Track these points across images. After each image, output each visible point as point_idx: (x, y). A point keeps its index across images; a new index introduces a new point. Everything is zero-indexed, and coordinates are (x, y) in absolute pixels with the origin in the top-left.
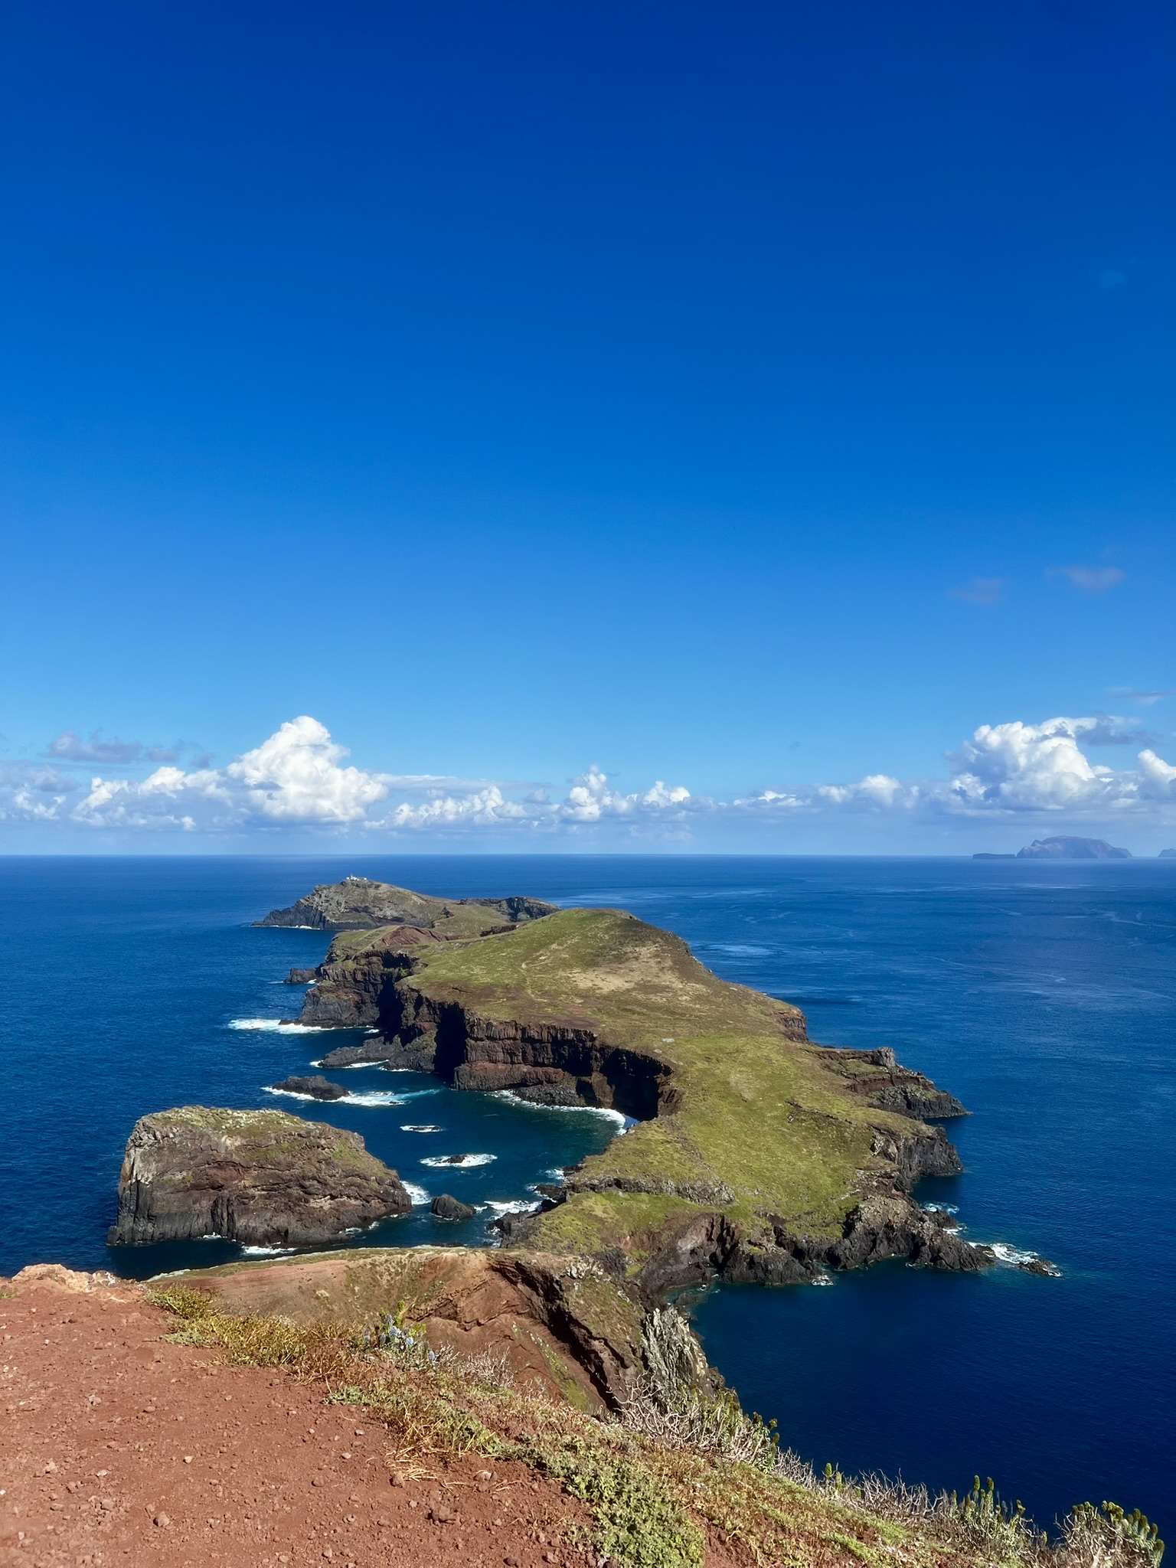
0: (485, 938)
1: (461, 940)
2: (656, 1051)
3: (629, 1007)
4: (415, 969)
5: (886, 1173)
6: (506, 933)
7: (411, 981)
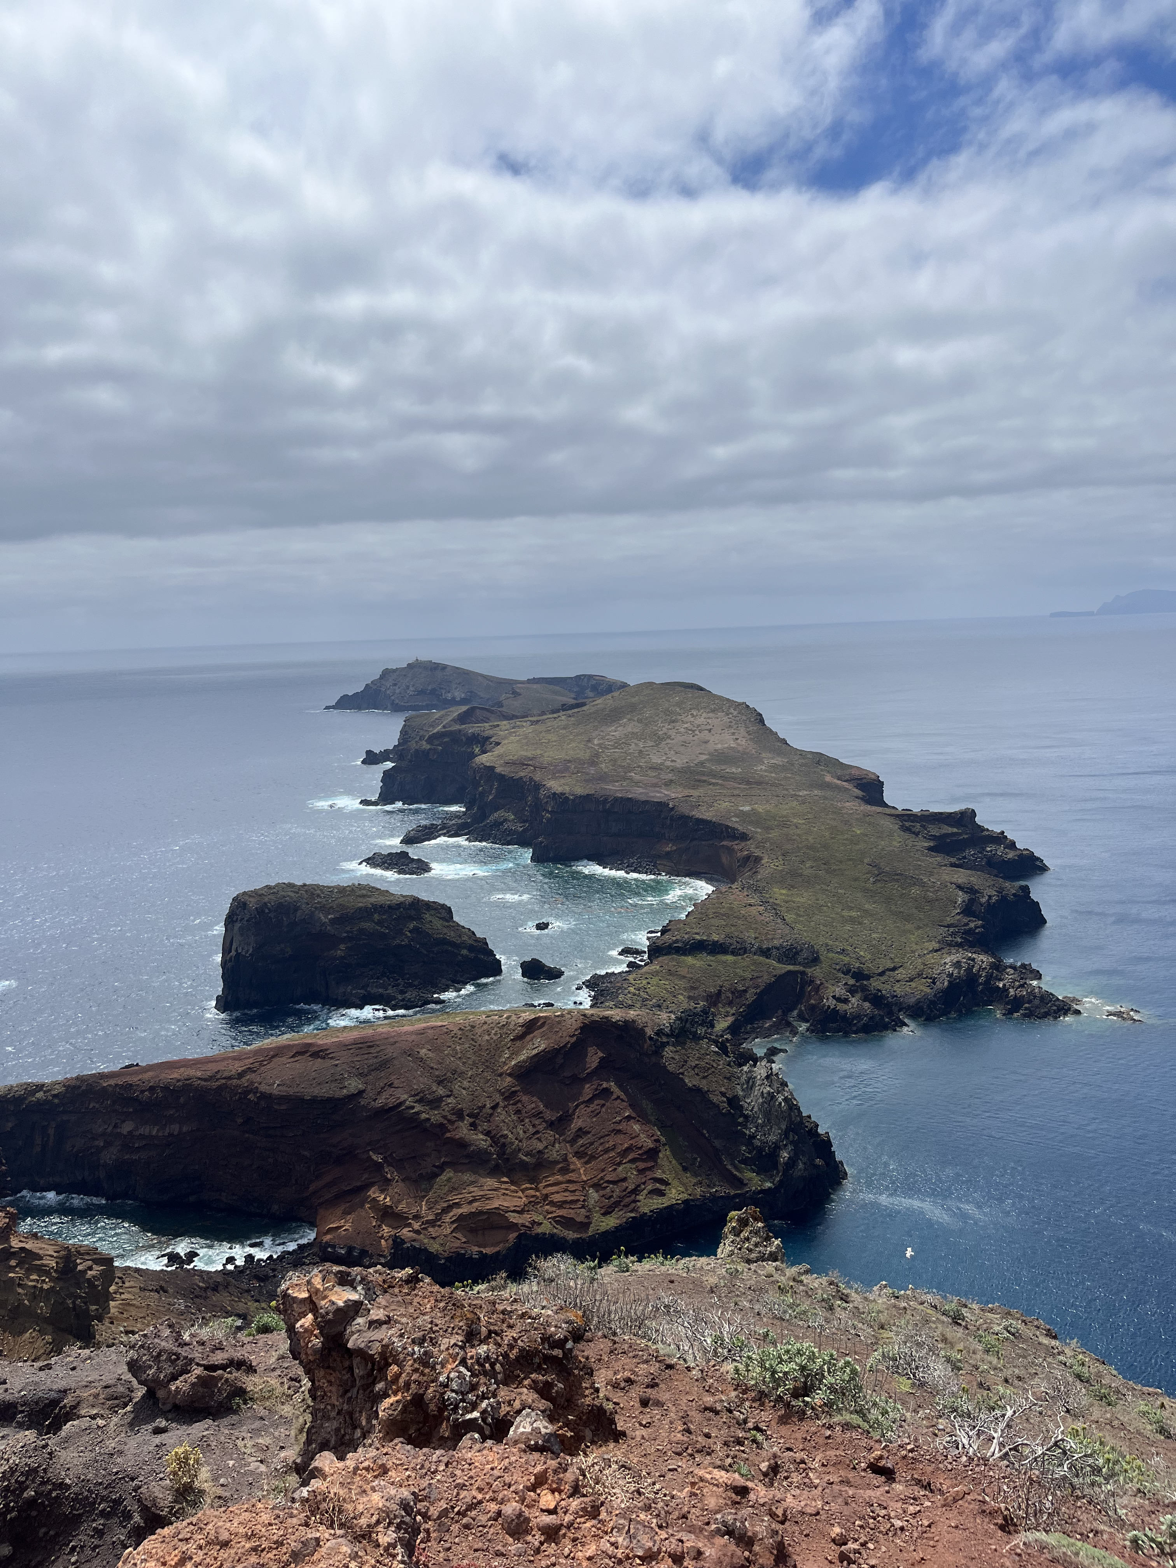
0: (555, 715)
1: (530, 719)
2: (734, 819)
3: (704, 778)
4: (488, 747)
5: (970, 929)
6: (576, 710)
7: (484, 759)
